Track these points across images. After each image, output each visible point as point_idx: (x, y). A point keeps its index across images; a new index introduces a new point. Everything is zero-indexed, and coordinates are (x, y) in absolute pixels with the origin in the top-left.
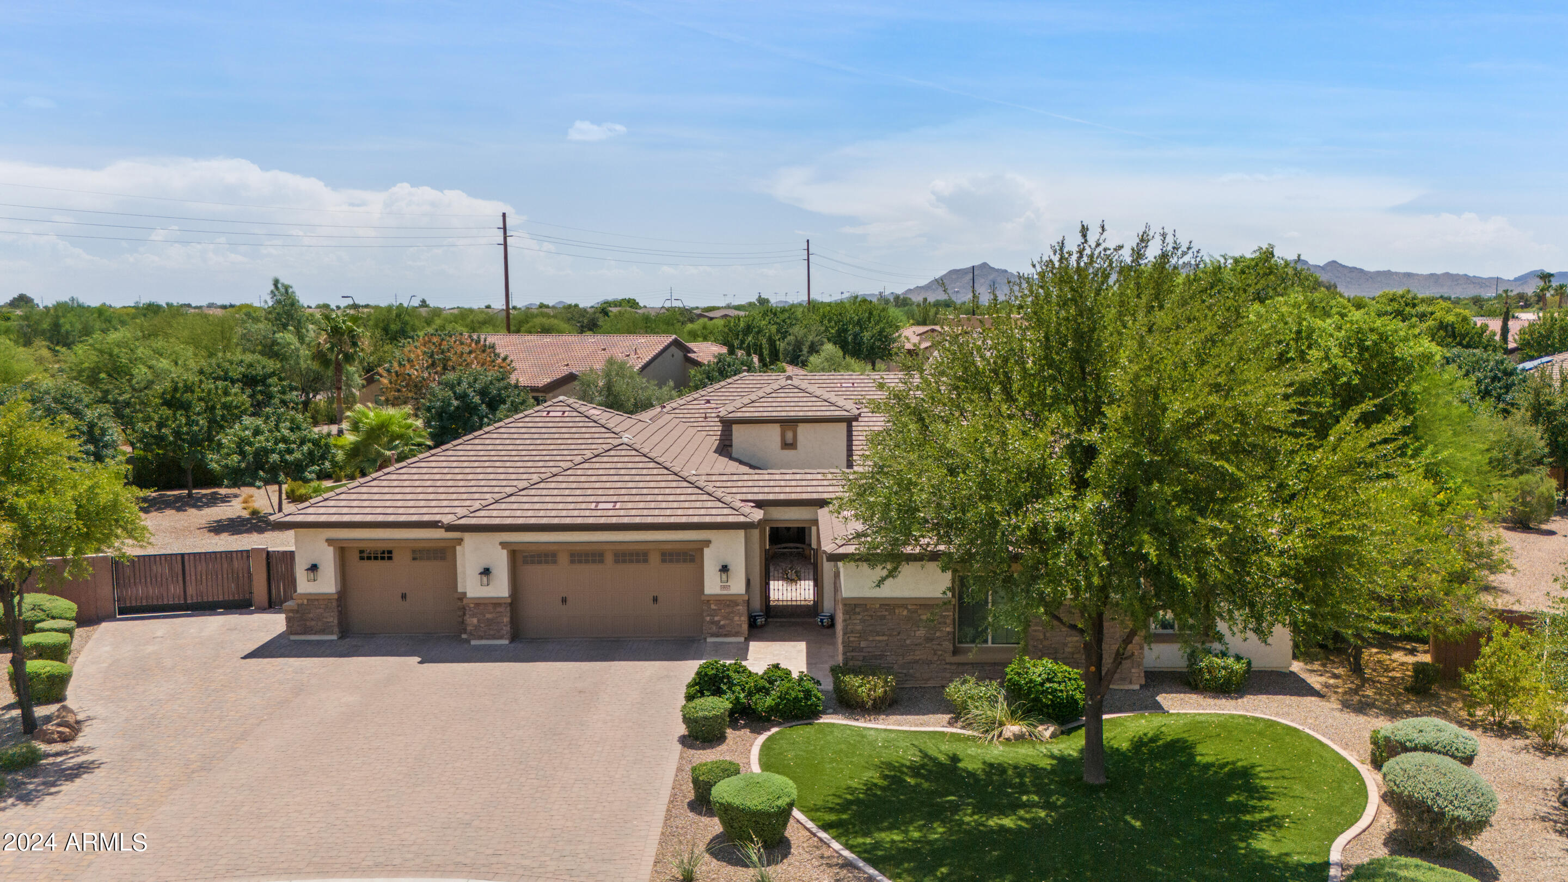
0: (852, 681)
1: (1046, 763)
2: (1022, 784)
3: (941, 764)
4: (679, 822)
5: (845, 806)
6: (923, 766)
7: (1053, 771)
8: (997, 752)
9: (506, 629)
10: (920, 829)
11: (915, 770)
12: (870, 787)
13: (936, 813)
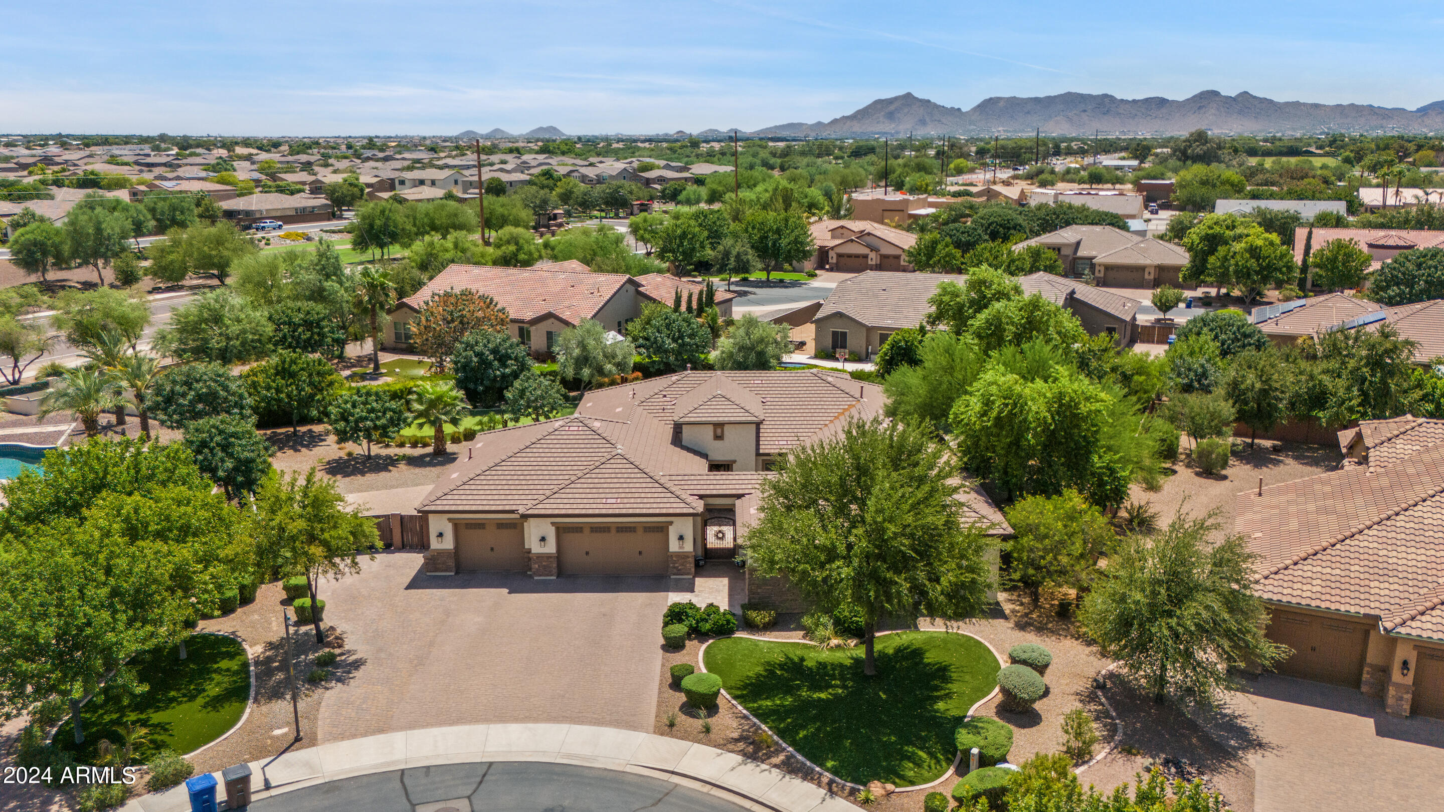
0: (752, 614)
1: (848, 662)
2: (834, 675)
3: (793, 663)
4: (666, 695)
5: (745, 687)
6: (785, 664)
7: (850, 668)
8: (825, 656)
9: (555, 571)
10: (780, 699)
11: (782, 666)
12: (758, 676)
13: (789, 690)
